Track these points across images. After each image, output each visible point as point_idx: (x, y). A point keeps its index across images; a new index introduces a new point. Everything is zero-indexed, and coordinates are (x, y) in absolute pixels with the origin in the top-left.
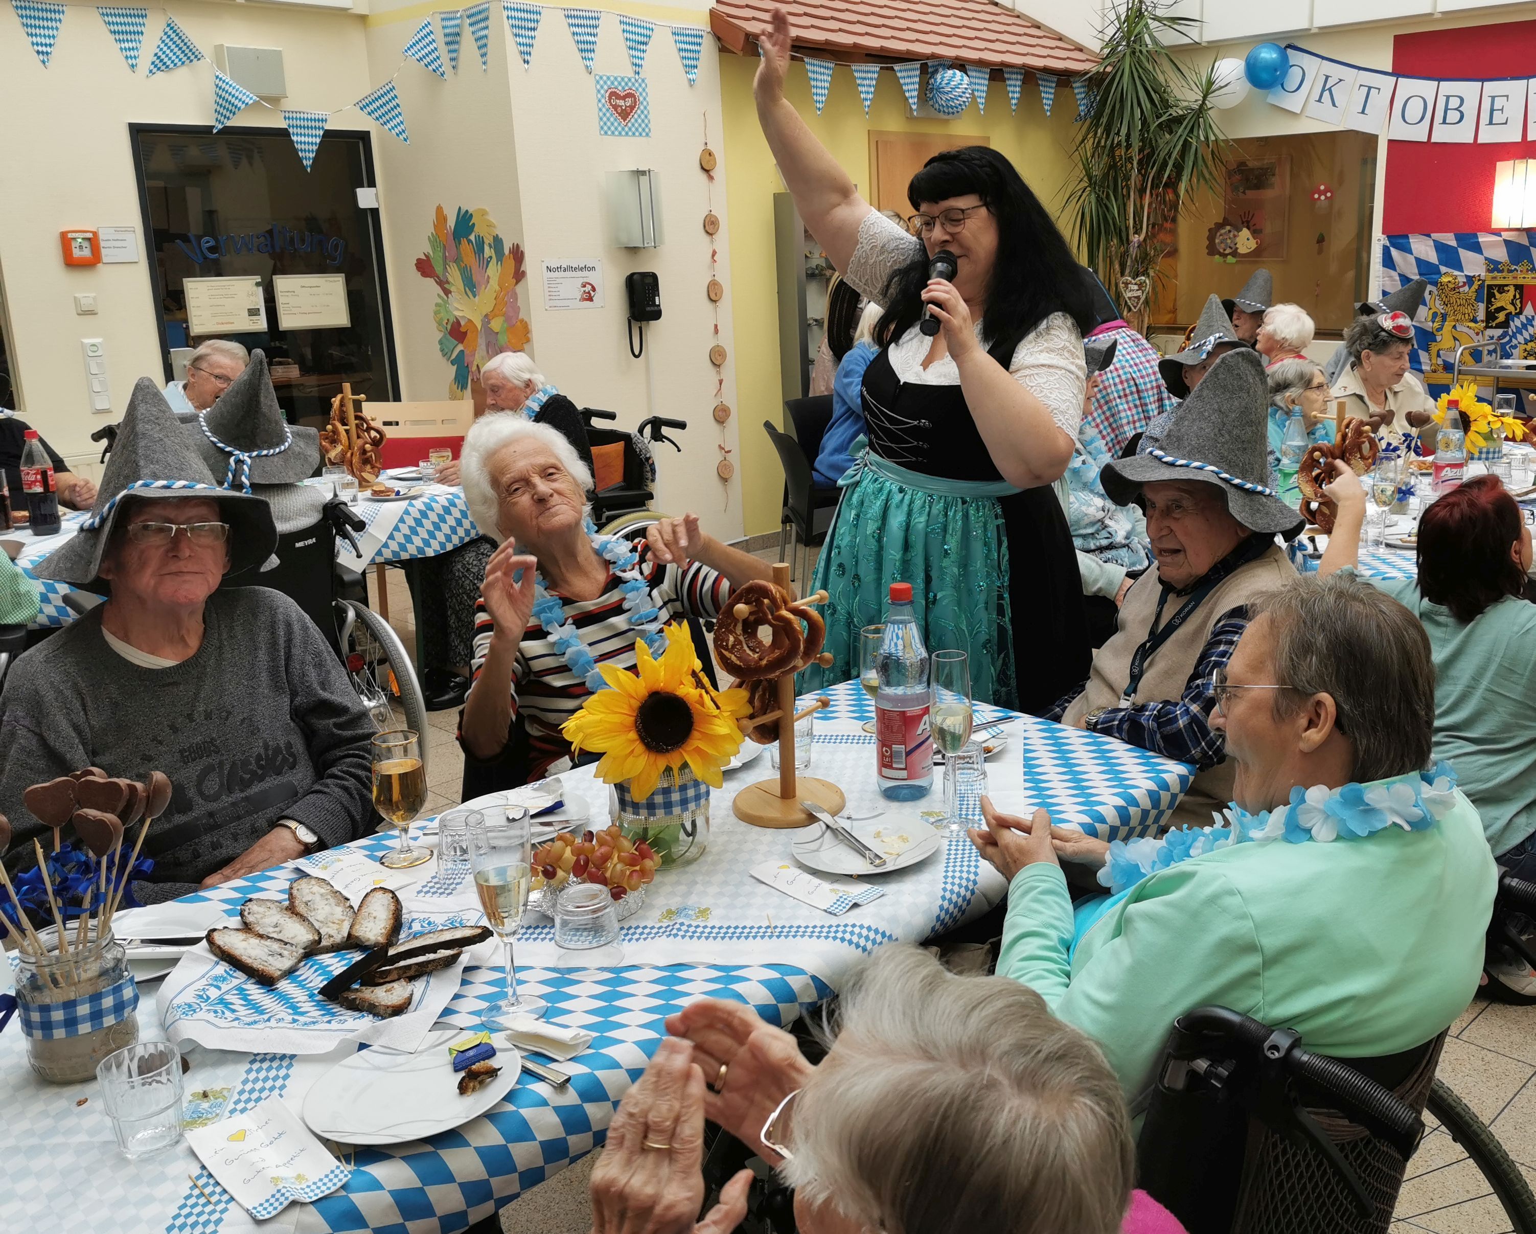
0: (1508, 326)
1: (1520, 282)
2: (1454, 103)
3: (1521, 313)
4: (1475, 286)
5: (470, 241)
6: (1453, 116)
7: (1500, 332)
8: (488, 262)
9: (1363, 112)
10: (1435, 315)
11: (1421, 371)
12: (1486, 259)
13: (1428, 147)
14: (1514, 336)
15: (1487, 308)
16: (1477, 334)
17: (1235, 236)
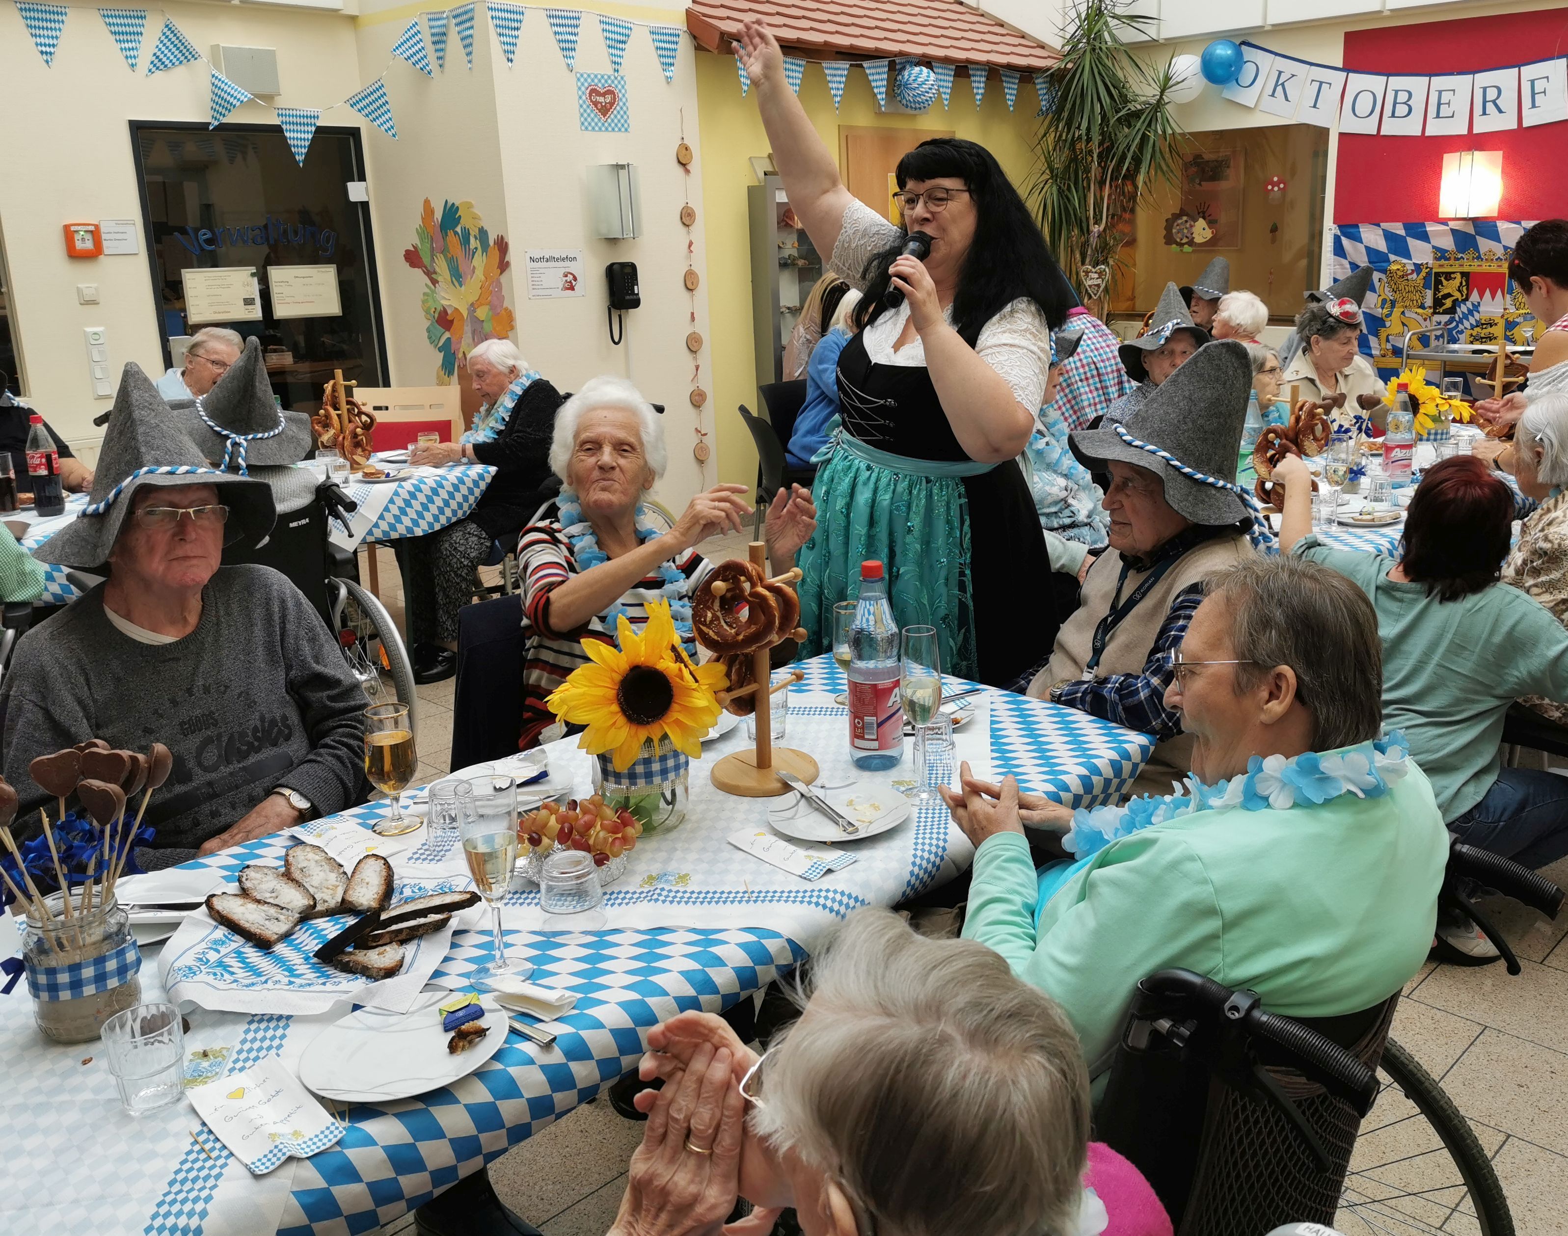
0: (1455, 312)
1: (1466, 269)
2: (1403, 96)
3: (1467, 299)
4: (1423, 274)
5: (456, 233)
6: (1402, 110)
7: (1446, 318)
8: (474, 253)
9: (1315, 106)
10: (1384, 301)
11: (1371, 355)
12: (1434, 247)
13: (1377, 139)
14: (1461, 321)
15: (1435, 294)
16: (1425, 320)
17: (1191, 226)
